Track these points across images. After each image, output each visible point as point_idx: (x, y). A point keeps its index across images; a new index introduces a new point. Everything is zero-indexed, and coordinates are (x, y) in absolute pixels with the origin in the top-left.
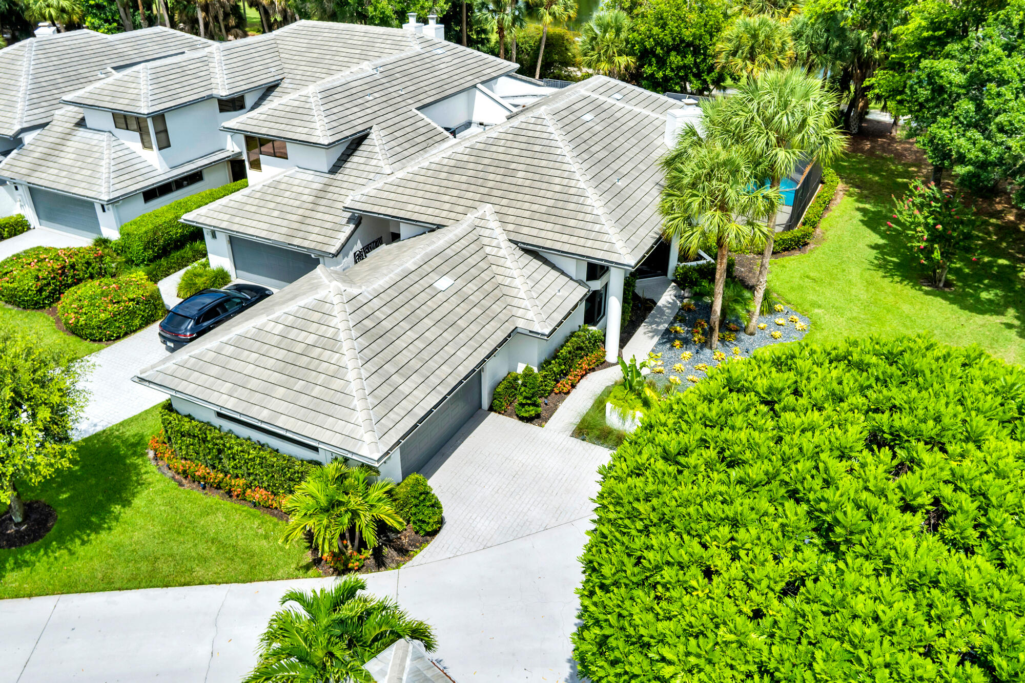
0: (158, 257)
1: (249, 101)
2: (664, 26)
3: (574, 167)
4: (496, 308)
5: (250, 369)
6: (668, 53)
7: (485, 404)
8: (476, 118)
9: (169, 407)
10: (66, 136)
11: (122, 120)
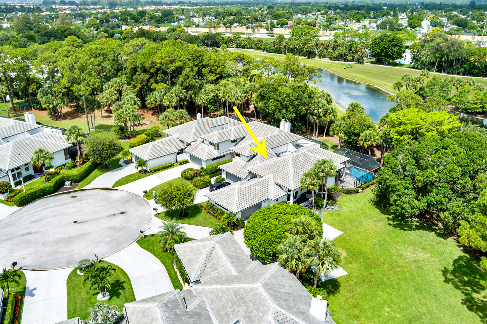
0: (212, 173)
1: (238, 141)
2: (350, 128)
3: (291, 169)
4: (266, 194)
5: (221, 197)
6: (351, 135)
8: (288, 150)
9: (208, 201)
10: (199, 144)
11: (211, 143)
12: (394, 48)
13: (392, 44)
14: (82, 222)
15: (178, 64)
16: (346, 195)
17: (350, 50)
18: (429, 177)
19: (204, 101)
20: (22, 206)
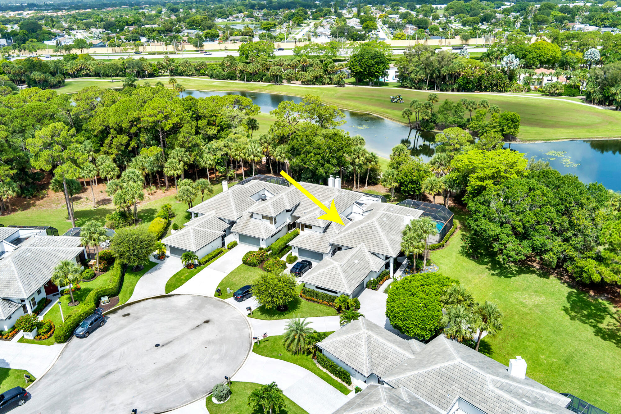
1: (293, 209)
2: (407, 176)
4: (367, 266)
6: (408, 183)
7: (365, 286)
8: (354, 211)
9: (305, 286)
10: (248, 220)
11: (265, 217)
12: (378, 65)
13: (375, 60)
14: (167, 344)
15: (175, 120)
16: (433, 251)
17: (326, 70)
18: (528, 222)
19: (211, 163)
20: (66, 342)
